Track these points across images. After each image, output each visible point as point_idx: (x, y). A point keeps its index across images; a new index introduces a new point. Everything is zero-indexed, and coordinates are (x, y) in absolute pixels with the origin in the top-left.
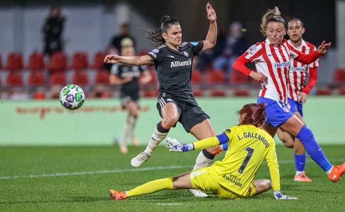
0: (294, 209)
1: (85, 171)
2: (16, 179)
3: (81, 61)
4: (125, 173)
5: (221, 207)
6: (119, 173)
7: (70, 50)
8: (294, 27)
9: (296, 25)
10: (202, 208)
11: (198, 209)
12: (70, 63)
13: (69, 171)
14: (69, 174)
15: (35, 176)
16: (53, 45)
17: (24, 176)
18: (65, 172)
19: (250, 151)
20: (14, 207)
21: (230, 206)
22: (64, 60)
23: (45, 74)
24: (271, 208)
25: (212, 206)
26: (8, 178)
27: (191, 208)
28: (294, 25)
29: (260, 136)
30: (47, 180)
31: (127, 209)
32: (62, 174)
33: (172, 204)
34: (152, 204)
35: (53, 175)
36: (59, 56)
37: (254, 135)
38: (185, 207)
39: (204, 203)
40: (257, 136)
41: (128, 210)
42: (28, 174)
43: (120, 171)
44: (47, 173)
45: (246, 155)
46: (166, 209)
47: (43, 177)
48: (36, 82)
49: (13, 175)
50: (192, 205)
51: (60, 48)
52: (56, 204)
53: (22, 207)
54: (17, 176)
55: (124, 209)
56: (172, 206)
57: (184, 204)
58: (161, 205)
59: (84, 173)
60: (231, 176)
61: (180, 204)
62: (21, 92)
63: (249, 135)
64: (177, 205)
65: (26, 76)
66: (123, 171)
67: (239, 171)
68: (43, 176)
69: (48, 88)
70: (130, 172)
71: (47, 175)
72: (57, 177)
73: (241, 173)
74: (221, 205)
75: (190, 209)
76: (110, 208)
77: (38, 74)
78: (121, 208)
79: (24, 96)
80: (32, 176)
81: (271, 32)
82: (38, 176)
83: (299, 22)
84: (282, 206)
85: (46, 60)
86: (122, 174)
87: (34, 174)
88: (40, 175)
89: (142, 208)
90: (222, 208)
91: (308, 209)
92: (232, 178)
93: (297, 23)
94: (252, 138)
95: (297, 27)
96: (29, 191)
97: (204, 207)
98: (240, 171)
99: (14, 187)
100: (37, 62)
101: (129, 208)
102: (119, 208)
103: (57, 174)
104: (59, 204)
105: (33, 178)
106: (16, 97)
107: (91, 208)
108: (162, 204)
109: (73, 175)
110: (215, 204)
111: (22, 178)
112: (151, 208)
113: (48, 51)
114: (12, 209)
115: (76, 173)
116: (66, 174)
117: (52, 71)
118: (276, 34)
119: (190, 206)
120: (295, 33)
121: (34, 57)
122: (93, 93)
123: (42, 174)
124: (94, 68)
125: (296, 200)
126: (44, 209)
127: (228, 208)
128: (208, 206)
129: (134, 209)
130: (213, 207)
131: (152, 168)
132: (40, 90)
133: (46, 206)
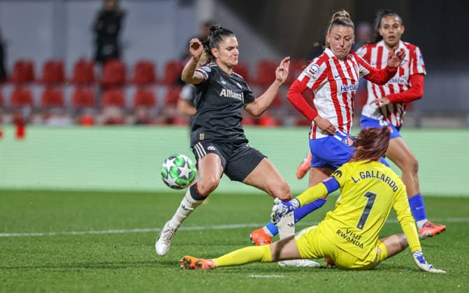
0: (442, 286)
1: (150, 227)
2: (53, 236)
3: (146, 74)
4: (204, 231)
5: (339, 281)
6: (196, 231)
7: (131, 57)
8: (391, 26)
9: (393, 23)
10: (311, 282)
11: (307, 283)
12: (131, 75)
13: (127, 226)
14: (127, 231)
15: (78, 233)
16: (108, 50)
17: (64, 233)
18: (121, 229)
19: (371, 196)
20: (49, 276)
21: (351, 281)
22: (122, 71)
23: (95, 90)
24: (408, 283)
25: (326, 280)
26: (41, 234)
27: (297, 282)
28: (391, 22)
29: (383, 175)
30: (96, 239)
31: (207, 282)
32: (116, 231)
33: (271, 276)
34: (242, 276)
35: (103, 232)
36: (115, 65)
37: (375, 174)
38: (288, 281)
39: (315, 276)
40: (380, 176)
41: (208, 284)
42: (69, 230)
43: (198, 228)
44: (95, 229)
45: (365, 203)
46: (261, 283)
47: (90, 235)
48: (83, 101)
49: (48, 231)
50: (298, 278)
51: (116, 54)
52: (107, 273)
53: (60, 276)
54: (54, 231)
55: (204, 281)
56: (270, 278)
57: (287, 276)
58: (255, 278)
59: (148, 230)
60: (347, 233)
61: (282, 276)
62: (62, 115)
63: (368, 175)
64: (278, 278)
65: (69, 92)
66: (202, 228)
67: (358, 227)
68: (91, 232)
69: (99, 109)
70: (211, 230)
71: (96, 232)
72: (110, 234)
73: (362, 228)
74: (339, 279)
75: (295, 284)
76: (183, 280)
77: (85, 90)
78: (198, 280)
79: (66, 121)
80: (74, 233)
81: (337, 39)
82: (82, 233)
83: (397, 18)
84: (424, 282)
85: (97, 70)
86: (201, 233)
87: (77, 231)
88: (87, 232)
89: (228, 281)
90: (341, 283)
91: (461, 287)
92: (349, 235)
93: (395, 21)
94: (372, 178)
95: (395, 26)
96: (70, 253)
97: (315, 282)
98: (360, 226)
99: (49, 248)
100: (84, 74)
101: (209, 281)
102: (195, 280)
103: (110, 231)
104: (112, 274)
105: (76, 236)
106: (54, 121)
107: (156, 280)
108: (256, 276)
109: (132, 233)
110: (331, 277)
111: (60, 236)
112: (241, 281)
113: (100, 58)
114: (46, 278)
115: (137, 230)
116: (122, 231)
117: (106, 87)
118: (344, 43)
119: (295, 280)
120: (392, 34)
121: (81, 66)
122: (162, 118)
123: (89, 230)
124: (163, 83)
125: (444, 274)
126: (91, 279)
127: (349, 283)
128: (321, 280)
129: (216, 282)
130: (328, 282)
131: (243, 226)
132: (89, 112)
133: (94, 276)
